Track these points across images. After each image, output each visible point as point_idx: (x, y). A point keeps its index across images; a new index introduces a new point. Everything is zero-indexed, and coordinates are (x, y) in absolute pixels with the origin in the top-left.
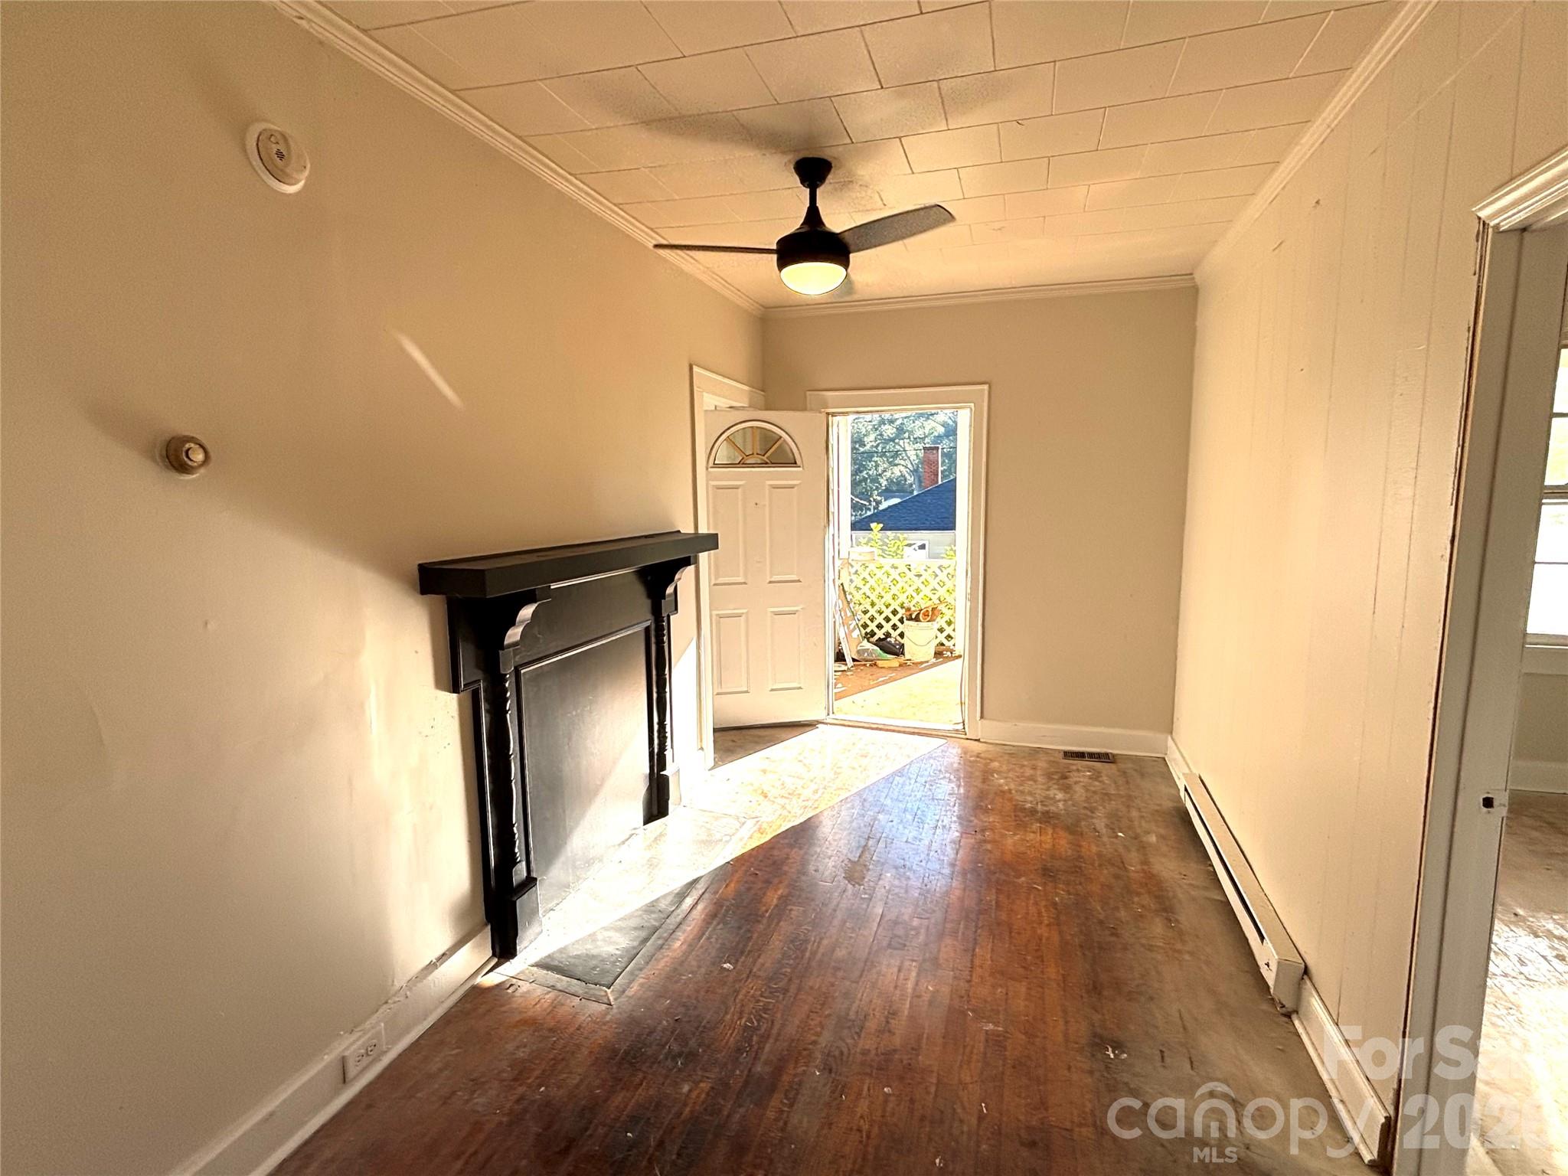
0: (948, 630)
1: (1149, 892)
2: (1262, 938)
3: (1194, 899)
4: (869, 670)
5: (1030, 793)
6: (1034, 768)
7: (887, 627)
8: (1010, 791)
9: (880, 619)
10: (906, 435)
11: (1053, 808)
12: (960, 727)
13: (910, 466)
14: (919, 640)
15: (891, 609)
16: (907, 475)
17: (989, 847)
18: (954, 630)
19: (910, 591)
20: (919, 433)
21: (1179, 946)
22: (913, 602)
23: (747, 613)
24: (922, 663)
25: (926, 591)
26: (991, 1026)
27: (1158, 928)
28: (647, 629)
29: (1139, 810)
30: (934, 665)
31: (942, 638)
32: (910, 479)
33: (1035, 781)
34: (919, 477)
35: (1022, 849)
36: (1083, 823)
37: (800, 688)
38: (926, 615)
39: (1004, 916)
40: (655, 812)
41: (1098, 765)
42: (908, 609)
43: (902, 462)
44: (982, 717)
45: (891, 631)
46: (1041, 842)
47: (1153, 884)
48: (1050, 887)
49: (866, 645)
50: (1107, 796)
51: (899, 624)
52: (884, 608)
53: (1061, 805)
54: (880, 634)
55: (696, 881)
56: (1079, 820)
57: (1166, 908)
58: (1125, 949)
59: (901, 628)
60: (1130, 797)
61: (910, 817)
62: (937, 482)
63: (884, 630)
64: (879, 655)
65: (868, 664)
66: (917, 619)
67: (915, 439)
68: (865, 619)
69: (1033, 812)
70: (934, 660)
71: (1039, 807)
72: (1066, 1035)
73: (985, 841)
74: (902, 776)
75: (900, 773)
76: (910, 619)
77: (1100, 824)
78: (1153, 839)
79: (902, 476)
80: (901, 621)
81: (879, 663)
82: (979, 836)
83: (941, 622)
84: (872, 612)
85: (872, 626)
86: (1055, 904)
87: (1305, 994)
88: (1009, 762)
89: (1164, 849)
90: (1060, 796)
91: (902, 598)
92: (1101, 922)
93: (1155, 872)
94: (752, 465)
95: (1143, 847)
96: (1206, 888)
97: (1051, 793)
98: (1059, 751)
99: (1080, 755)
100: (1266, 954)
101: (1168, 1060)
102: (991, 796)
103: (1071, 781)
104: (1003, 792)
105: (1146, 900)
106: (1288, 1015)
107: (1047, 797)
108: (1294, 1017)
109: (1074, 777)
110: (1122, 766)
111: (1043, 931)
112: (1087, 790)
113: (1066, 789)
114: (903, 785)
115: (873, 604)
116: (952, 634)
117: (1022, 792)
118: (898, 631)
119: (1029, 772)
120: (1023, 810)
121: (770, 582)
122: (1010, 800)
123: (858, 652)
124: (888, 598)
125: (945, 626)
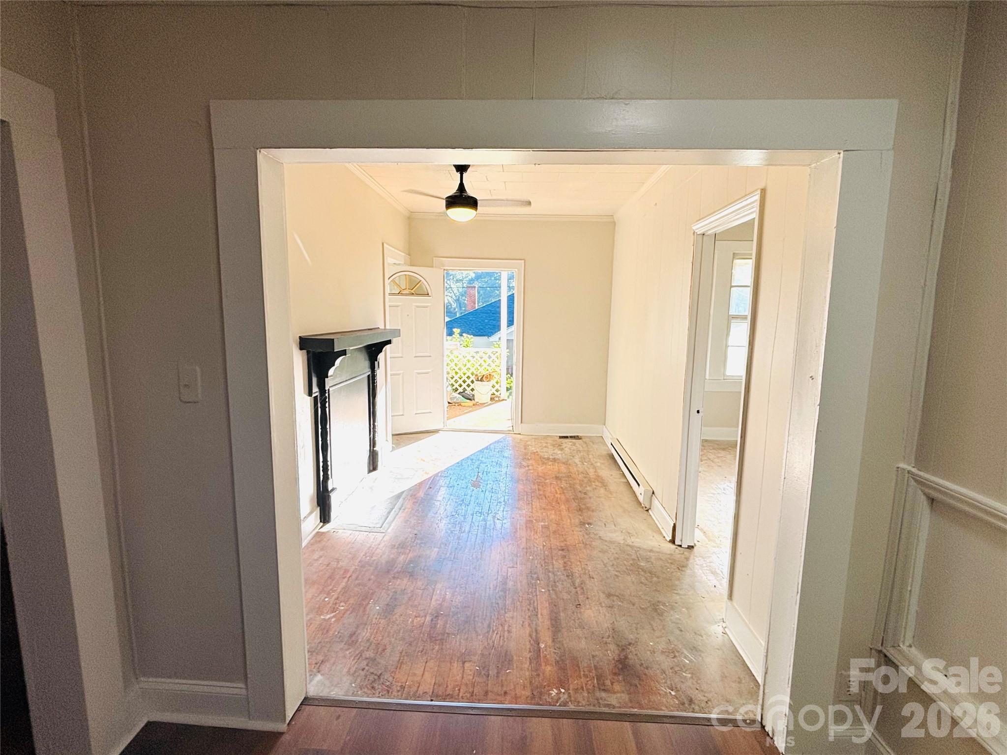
0: (497, 387)
1: (598, 481)
2: (639, 485)
3: (615, 482)
4: (458, 407)
5: (546, 452)
6: (547, 443)
7: (464, 386)
8: (537, 452)
9: (460, 382)
10: (452, 277)
11: (557, 457)
12: (511, 429)
13: (454, 297)
14: (482, 391)
15: (466, 376)
16: (452, 303)
17: (532, 471)
18: (500, 386)
19: (477, 365)
20: (459, 277)
21: (610, 496)
22: (479, 372)
23: (403, 373)
24: (484, 403)
25: (485, 365)
26: (543, 524)
27: (602, 491)
28: (369, 376)
29: (593, 455)
30: (490, 404)
31: (494, 391)
32: (454, 305)
33: (548, 448)
34: (460, 304)
35: (546, 471)
36: (570, 461)
37: (430, 412)
38: (487, 378)
39: (541, 493)
40: (371, 468)
41: (574, 441)
42: (476, 375)
43: (449, 294)
44: (521, 422)
45: (467, 388)
46: (553, 468)
47: (599, 478)
48: (559, 482)
49: (456, 395)
50: (579, 451)
51: (471, 384)
52: (462, 375)
53: (560, 455)
54: (461, 390)
55: (403, 492)
56: (568, 460)
57: (604, 485)
58: (590, 498)
59: (472, 386)
60: (588, 451)
61: (494, 464)
62: (475, 307)
63: (462, 388)
64: (462, 400)
65: (457, 404)
66: (482, 380)
67: (457, 280)
68: (452, 381)
69: (548, 459)
70: (490, 402)
71: (551, 457)
72: (571, 523)
73: (530, 470)
74: (487, 449)
75: (487, 448)
76: (478, 380)
77: (577, 460)
78: (599, 464)
79: (449, 302)
80: (472, 382)
81: (463, 404)
82: (527, 468)
83: (493, 382)
84: (456, 377)
85: (456, 385)
86: (562, 488)
87: (653, 500)
88: (535, 441)
89: (603, 467)
90: (559, 452)
91: (473, 370)
92: (580, 492)
93: (600, 475)
94: (406, 295)
95: (595, 468)
96: (620, 479)
97: (555, 451)
98: (557, 436)
99: (566, 437)
100: (639, 491)
101: (607, 526)
102: (529, 454)
103: (563, 447)
104: (534, 453)
105: (597, 483)
106: (647, 511)
107: (554, 453)
108: (650, 511)
109: (564, 446)
110: (584, 440)
111: (558, 496)
112: (570, 450)
113: (562, 450)
114: (489, 453)
115: (456, 373)
116: (499, 388)
117: (543, 452)
118: (471, 388)
119: (545, 445)
120: (544, 458)
121: (415, 357)
122: (538, 455)
123: (451, 398)
124: (464, 370)
125: (495, 384)
